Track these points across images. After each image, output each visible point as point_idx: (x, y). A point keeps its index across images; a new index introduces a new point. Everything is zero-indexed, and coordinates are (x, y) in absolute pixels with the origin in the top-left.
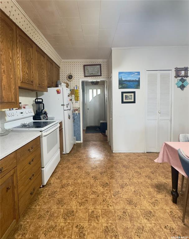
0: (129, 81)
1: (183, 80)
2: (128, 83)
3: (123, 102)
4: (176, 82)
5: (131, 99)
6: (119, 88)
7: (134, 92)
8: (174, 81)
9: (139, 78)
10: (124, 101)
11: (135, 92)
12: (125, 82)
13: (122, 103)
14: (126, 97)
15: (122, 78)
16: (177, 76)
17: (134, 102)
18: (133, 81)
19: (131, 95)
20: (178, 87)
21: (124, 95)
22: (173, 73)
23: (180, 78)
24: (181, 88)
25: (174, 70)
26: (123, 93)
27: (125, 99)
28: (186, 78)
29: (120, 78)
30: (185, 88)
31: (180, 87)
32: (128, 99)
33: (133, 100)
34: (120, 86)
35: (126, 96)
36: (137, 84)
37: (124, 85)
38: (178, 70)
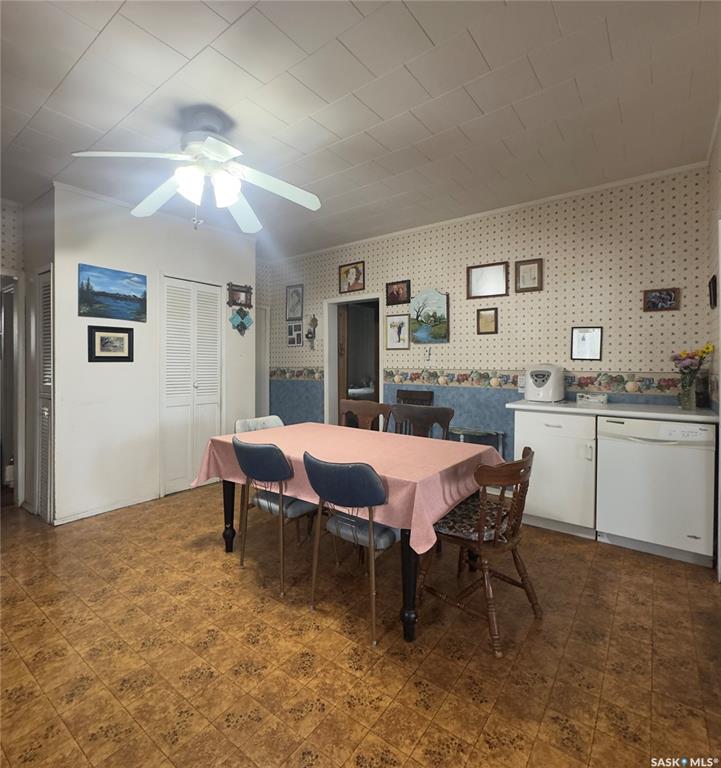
0: (116, 297)
1: (242, 314)
2: (110, 301)
3: (92, 358)
4: (230, 316)
5: (122, 349)
6: (80, 315)
7: (130, 331)
8: (226, 313)
9: (145, 294)
10: (98, 353)
11: (132, 330)
12: (101, 299)
13: (90, 361)
14: (105, 343)
15: (91, 284)
16: (232, 302)
17: (129, 358)
18: (126, 298)
19: (122, 339)
20: (234, 327)
21: (98, 335)
22: (224, 295)
23: (237, 308)
24: (240, 331)
25: (225, 287)
26: (92, 330)
27: (102, 350)
28: (247, 310)
29: (85, 282)
30: (246, 331)
31: (237, 327)
32: (112, 348)
33: (125, 354)
34: (85, 309)
35: (102, 339)
36: (137, 308)
37: (97, 306)
38: (233, 290)
